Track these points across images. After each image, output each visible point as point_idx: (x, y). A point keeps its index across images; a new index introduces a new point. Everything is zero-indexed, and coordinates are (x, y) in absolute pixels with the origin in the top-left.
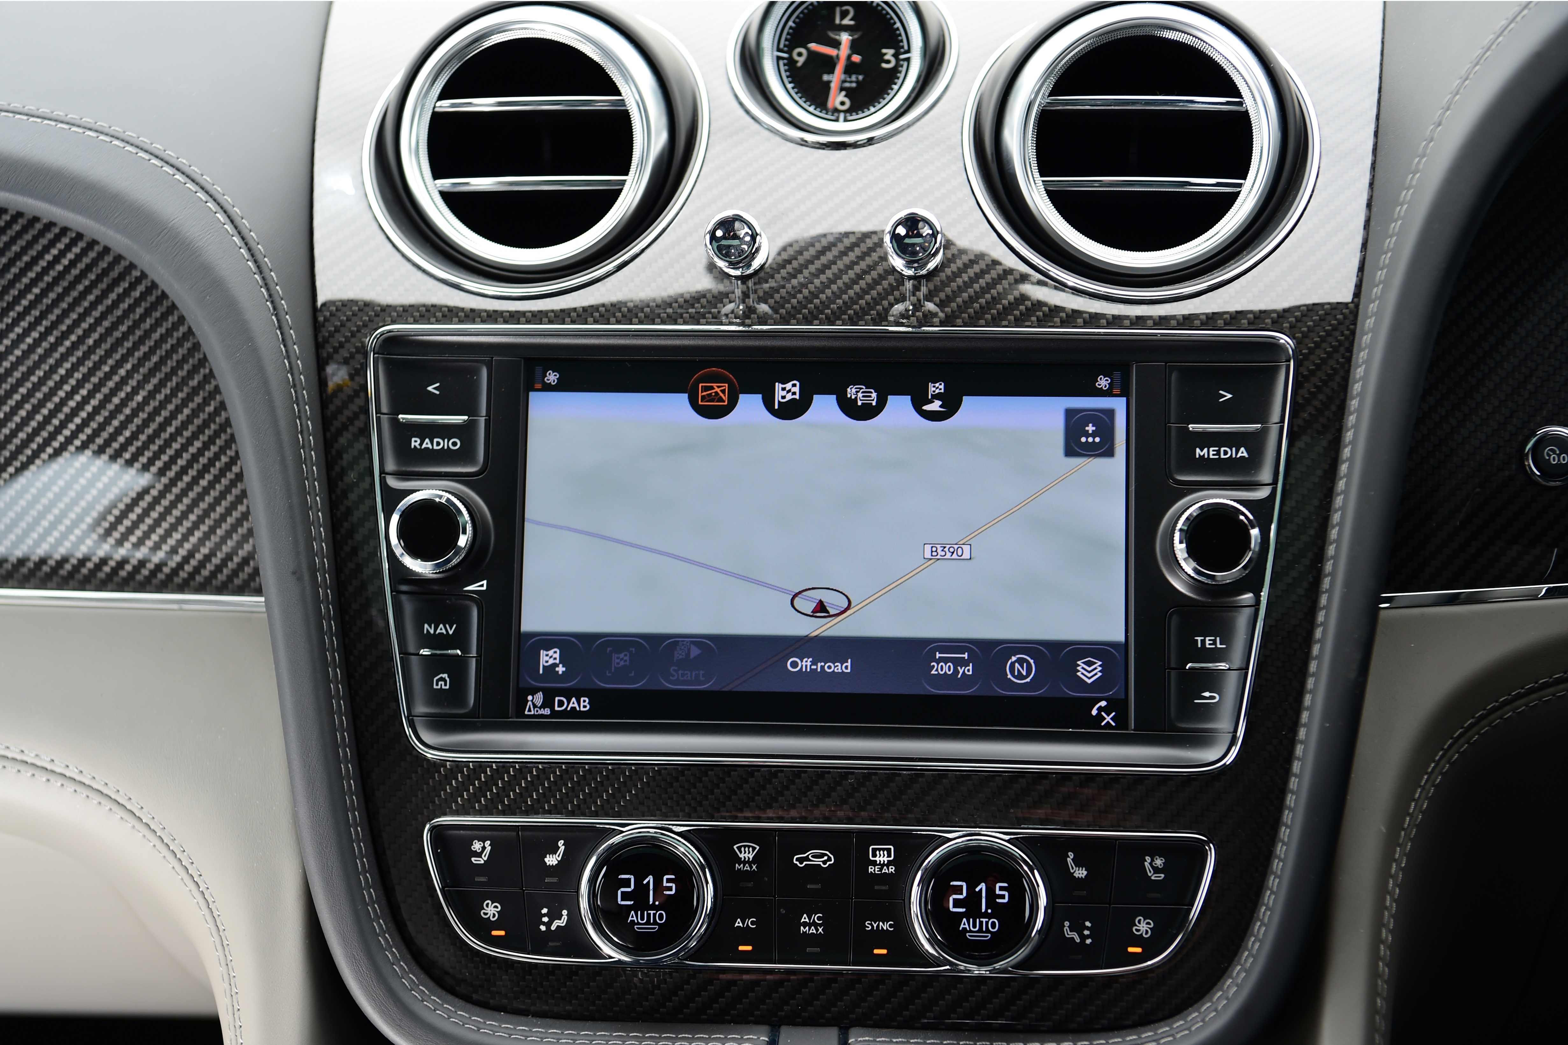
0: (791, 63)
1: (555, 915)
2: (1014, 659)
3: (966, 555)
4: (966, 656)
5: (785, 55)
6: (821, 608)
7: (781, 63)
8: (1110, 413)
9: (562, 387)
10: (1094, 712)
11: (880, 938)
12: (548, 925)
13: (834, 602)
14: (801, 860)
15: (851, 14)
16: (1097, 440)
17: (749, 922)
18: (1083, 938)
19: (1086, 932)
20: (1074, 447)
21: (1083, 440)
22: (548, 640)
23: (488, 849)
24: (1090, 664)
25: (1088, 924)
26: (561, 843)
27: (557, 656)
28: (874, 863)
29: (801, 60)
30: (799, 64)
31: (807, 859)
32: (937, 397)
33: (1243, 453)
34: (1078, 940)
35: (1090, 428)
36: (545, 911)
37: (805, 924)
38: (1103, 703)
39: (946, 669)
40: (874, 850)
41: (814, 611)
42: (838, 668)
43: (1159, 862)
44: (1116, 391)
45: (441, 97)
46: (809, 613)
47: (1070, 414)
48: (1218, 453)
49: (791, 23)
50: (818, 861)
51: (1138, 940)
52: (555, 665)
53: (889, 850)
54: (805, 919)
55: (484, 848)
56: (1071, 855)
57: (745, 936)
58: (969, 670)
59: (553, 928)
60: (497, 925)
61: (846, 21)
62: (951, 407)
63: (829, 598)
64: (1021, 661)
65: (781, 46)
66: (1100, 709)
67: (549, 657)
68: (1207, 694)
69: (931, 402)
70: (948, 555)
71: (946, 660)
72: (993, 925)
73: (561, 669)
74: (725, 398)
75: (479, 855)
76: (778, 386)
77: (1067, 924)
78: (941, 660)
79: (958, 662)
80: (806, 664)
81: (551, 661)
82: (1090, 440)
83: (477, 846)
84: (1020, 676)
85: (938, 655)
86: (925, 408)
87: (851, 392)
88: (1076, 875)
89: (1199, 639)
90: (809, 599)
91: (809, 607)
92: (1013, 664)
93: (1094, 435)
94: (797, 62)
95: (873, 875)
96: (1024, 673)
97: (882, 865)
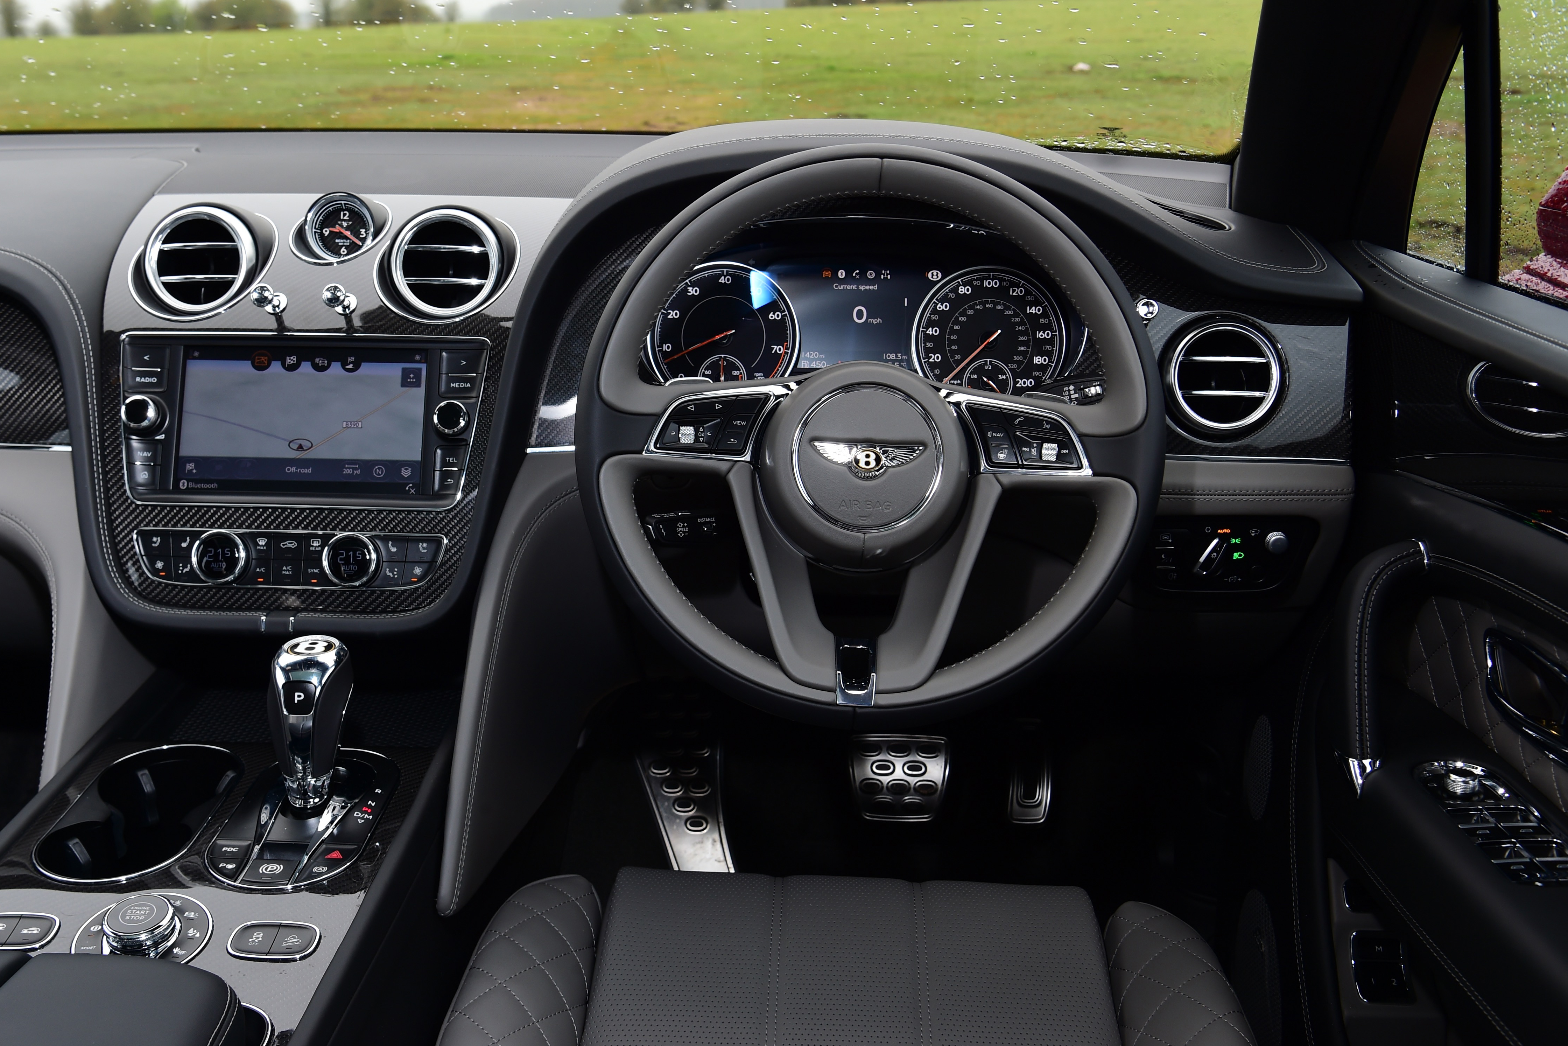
0: (322, 235)
1: (185, 567)
2: (377, 467)
3: (360, 426)
4: (357, 466)
5: (319, 231)
6: (300, 447)
7: (317, 234)
8: (420, 370)
9: (200, 358)
10: (407, 488)
11: (314, 575)
12: (182, 570)
13: (306, 444)
14: (284, 545)
15: (348, 215)
16: (414, 380)
17: (262, 570)
18: (394, 575)
19: (395, 573)
20: (405, 383)
21: (409, 380)
22: (190, 459)
23: (159, 540)
24: (406, 469)
25: (396, 570)
26: (188, 538)
27: (193, 466)
28: (313, 546)
29: (327, 234)
30: (326, 235)
31: (286, 544)
32: (351, 363)
33: (469, 385)
34: (392, 576)
35: (412, 376)
36: (181, 565)
37: (284, 570)
38: (411, 485)
39: (349, 471)
40: (313, 541)
41: (298, 448)
42: (306, 471)
43: (425, 545)
44: (423, 361)
45: (164, 243)
46: (295, 448)
47: (404, 370)
48: (459, 385)
49: (321, 218)
50: (290, 545)
51: (416, 576)
52: (192, 470)
53: (319, 541)
54: (284, 568)
55: (157, 540)
56: (390, 542)
57: (260, 575)
58: (358, 472)
59: (184, 571)
60: (162, 571)
61: (346, 218)
62: (357, 367)
63: (304, 443)
64: (379, 468)
65: (317, 227)
66: (409, 487)
67: (190, 466)
68: (449, 480)
69: (349, 365)
70: (353, 426)
71: (349, 468)
72: (355, 568)
73: (194, 471)
74: (266, 362)
75: (155, 543)
76: (288, 358)
77: (388, 569)
78: (348, 468)
79: (354, 469)
80: (293, 469)
81: (191, 468)
82: (412, 380)
83: (155, 539)
84: (379, 474)
85: (346, 466)
86: (347, 367)
87: (317, 360)
88: (392, 550)
89: (448, 459)
90: (296, 443)
91: (295, 447)
92: (376, 469)
93: (413, 378)
94: (324, 234)
95: (312, 551)
96: (380, 473)
97: (316, 547)
